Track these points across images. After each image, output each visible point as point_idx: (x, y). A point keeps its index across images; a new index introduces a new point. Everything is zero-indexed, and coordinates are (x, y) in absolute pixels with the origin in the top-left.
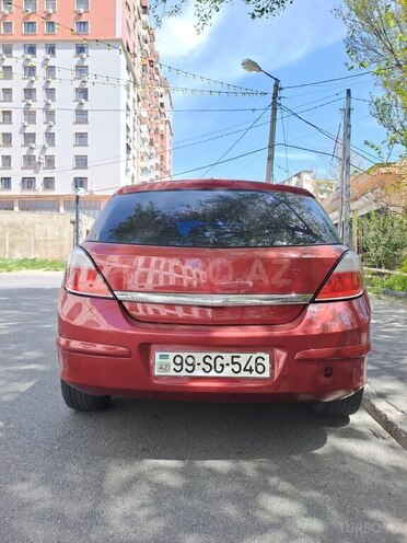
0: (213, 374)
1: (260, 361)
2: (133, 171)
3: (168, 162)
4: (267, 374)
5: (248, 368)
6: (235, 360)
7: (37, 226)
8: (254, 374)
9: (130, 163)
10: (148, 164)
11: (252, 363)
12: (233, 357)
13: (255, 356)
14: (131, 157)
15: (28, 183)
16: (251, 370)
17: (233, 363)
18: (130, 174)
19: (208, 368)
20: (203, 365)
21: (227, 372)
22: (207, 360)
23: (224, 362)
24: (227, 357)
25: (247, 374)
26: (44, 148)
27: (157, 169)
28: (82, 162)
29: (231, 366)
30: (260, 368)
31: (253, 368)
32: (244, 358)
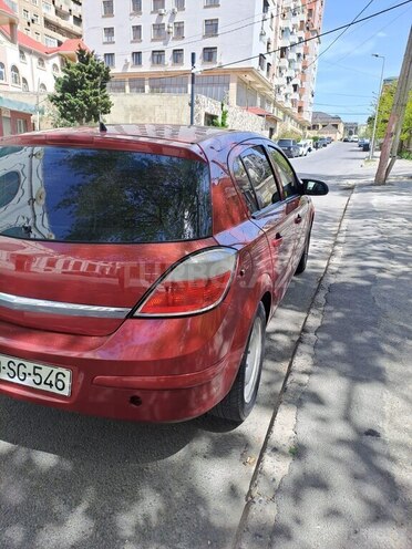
0: (16, 380)
1: (60, 377)
2: (270, 34)
3: (317, 18)
4: (66, 392)
5: (48, 382)
6: (37, 371)
7: (157, 109)
8: (54, 390)
9: (267, 23)
10: (290, 23)
11: (52, 378)
12: (35, 367)
13: (56, 371)
14: (268, 16)
15: (158, 56)
16: (51, 385)
17: (35, 374)
18: (265, 39)
19: (12, 374)
20: (7, 370)
21: (28, 382)
22: (11, 365)
23: (27, 371)
24: (30, 366)
25: (47, 388)
26: (173, 13)
27: (301, 29)
28: (212, 27)
29: (33, 377)
30: (60, 385)
31: (53, 383)
32: (45, 370)
